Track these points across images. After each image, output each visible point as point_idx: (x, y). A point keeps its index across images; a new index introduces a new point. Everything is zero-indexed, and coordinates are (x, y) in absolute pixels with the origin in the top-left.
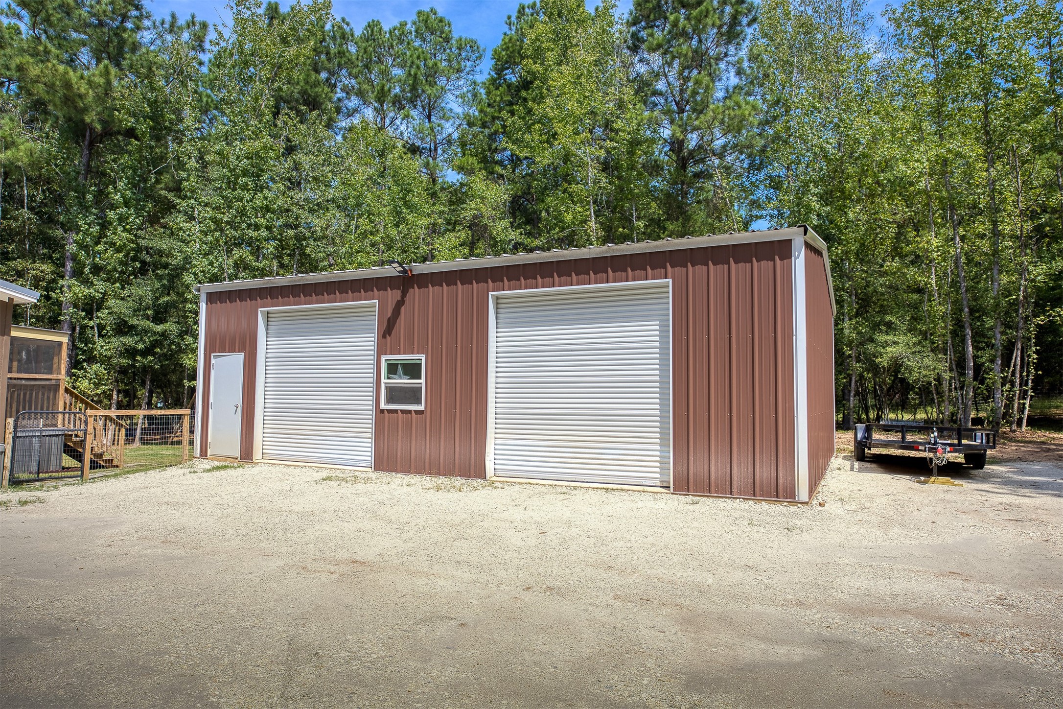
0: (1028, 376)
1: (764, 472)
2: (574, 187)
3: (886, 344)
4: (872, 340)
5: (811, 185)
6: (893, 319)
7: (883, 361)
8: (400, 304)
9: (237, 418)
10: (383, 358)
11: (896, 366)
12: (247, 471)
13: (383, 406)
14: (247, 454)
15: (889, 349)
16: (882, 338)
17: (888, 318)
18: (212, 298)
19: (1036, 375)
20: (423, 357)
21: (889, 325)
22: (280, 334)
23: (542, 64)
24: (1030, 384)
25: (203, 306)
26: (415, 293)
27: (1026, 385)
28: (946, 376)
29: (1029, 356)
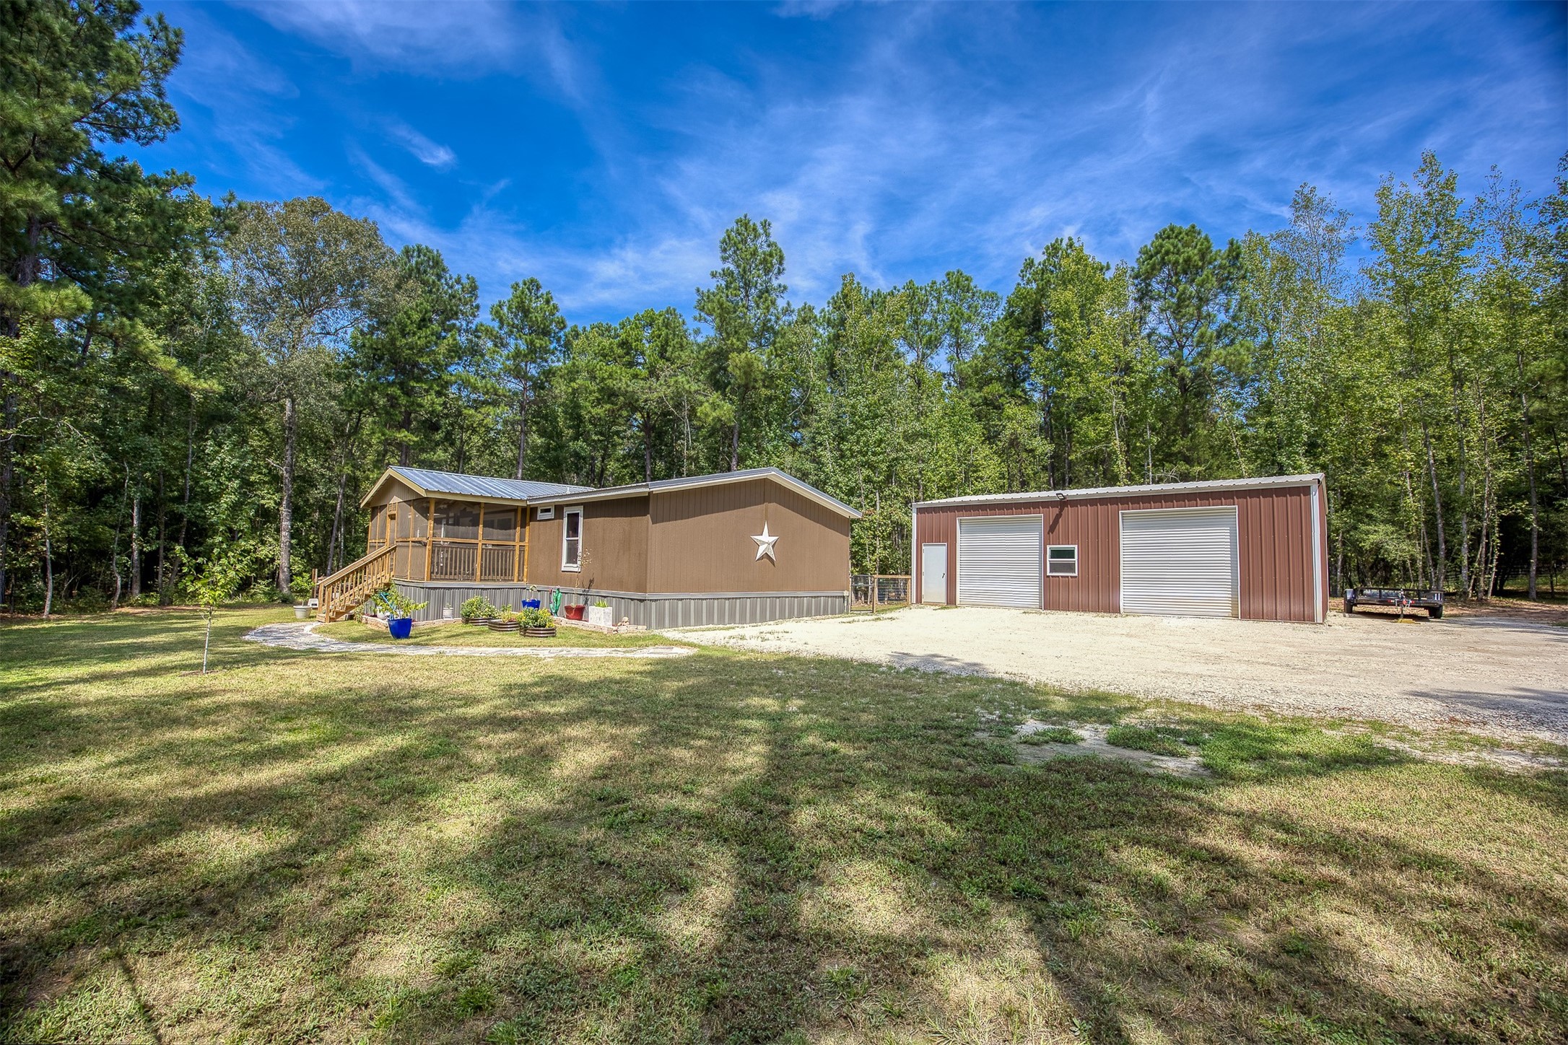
0: (1493, 556)
1: (1296, 608)
2: (1103, 415)
3: (1367, 533)
4: (1356, 528)
5: (1302, 412)
6: (1374, 513)
7: (1367, 545)
8: (1059, 516)
9: (944, 581)
10: (1048, 547)
11: (1377, 548)
12: (952, 612)
13: (1048, 574)
14: (951, 601)
15: (1371, 536)
16: (1363, 527)
17: (1370, 511)
18: (920, 511)
19: (1499, 556)
20: (1076, 546)
21: (1370, 517)
22: (967, 532)
23: (1070, 322)
24: (1495, 563)
25: (914, 515)
26: (1069, 510)
27: (1492, 563)
28: (1420, 557)
29: (1493, 541)
